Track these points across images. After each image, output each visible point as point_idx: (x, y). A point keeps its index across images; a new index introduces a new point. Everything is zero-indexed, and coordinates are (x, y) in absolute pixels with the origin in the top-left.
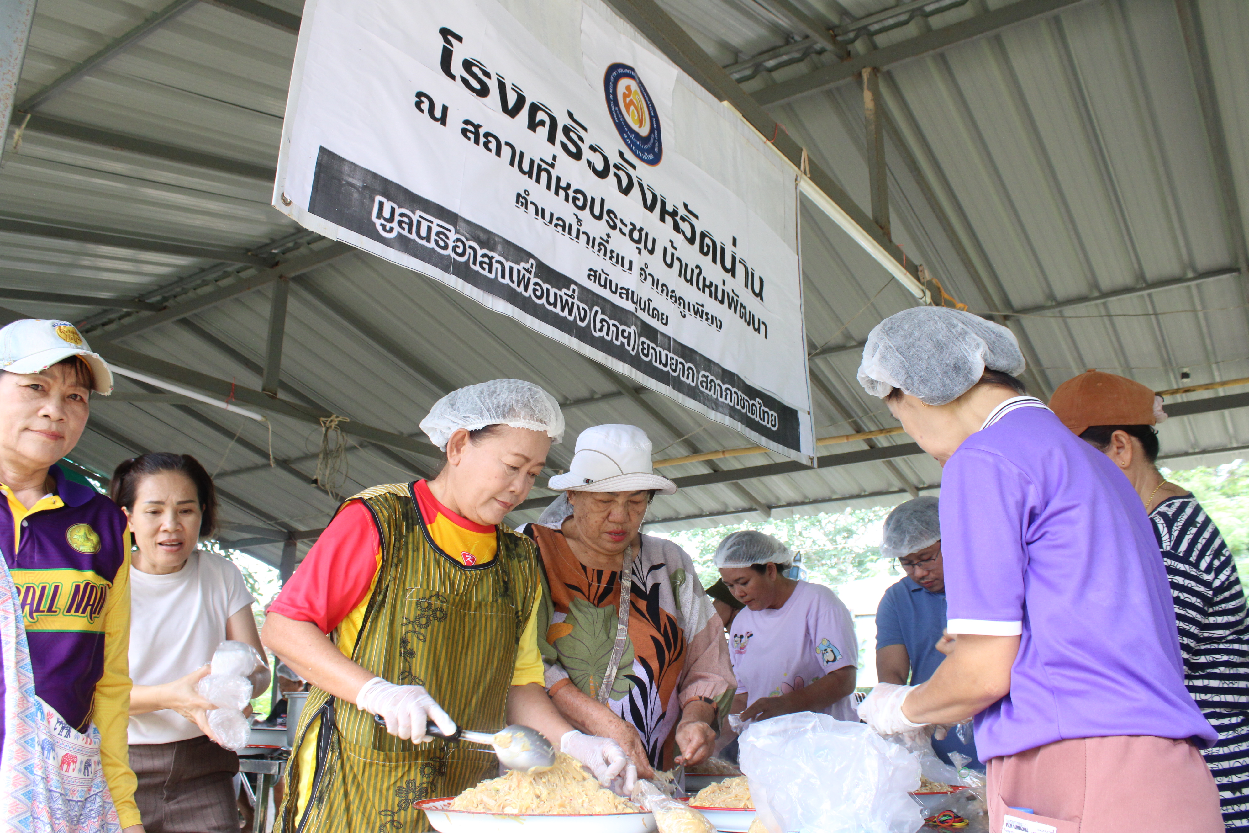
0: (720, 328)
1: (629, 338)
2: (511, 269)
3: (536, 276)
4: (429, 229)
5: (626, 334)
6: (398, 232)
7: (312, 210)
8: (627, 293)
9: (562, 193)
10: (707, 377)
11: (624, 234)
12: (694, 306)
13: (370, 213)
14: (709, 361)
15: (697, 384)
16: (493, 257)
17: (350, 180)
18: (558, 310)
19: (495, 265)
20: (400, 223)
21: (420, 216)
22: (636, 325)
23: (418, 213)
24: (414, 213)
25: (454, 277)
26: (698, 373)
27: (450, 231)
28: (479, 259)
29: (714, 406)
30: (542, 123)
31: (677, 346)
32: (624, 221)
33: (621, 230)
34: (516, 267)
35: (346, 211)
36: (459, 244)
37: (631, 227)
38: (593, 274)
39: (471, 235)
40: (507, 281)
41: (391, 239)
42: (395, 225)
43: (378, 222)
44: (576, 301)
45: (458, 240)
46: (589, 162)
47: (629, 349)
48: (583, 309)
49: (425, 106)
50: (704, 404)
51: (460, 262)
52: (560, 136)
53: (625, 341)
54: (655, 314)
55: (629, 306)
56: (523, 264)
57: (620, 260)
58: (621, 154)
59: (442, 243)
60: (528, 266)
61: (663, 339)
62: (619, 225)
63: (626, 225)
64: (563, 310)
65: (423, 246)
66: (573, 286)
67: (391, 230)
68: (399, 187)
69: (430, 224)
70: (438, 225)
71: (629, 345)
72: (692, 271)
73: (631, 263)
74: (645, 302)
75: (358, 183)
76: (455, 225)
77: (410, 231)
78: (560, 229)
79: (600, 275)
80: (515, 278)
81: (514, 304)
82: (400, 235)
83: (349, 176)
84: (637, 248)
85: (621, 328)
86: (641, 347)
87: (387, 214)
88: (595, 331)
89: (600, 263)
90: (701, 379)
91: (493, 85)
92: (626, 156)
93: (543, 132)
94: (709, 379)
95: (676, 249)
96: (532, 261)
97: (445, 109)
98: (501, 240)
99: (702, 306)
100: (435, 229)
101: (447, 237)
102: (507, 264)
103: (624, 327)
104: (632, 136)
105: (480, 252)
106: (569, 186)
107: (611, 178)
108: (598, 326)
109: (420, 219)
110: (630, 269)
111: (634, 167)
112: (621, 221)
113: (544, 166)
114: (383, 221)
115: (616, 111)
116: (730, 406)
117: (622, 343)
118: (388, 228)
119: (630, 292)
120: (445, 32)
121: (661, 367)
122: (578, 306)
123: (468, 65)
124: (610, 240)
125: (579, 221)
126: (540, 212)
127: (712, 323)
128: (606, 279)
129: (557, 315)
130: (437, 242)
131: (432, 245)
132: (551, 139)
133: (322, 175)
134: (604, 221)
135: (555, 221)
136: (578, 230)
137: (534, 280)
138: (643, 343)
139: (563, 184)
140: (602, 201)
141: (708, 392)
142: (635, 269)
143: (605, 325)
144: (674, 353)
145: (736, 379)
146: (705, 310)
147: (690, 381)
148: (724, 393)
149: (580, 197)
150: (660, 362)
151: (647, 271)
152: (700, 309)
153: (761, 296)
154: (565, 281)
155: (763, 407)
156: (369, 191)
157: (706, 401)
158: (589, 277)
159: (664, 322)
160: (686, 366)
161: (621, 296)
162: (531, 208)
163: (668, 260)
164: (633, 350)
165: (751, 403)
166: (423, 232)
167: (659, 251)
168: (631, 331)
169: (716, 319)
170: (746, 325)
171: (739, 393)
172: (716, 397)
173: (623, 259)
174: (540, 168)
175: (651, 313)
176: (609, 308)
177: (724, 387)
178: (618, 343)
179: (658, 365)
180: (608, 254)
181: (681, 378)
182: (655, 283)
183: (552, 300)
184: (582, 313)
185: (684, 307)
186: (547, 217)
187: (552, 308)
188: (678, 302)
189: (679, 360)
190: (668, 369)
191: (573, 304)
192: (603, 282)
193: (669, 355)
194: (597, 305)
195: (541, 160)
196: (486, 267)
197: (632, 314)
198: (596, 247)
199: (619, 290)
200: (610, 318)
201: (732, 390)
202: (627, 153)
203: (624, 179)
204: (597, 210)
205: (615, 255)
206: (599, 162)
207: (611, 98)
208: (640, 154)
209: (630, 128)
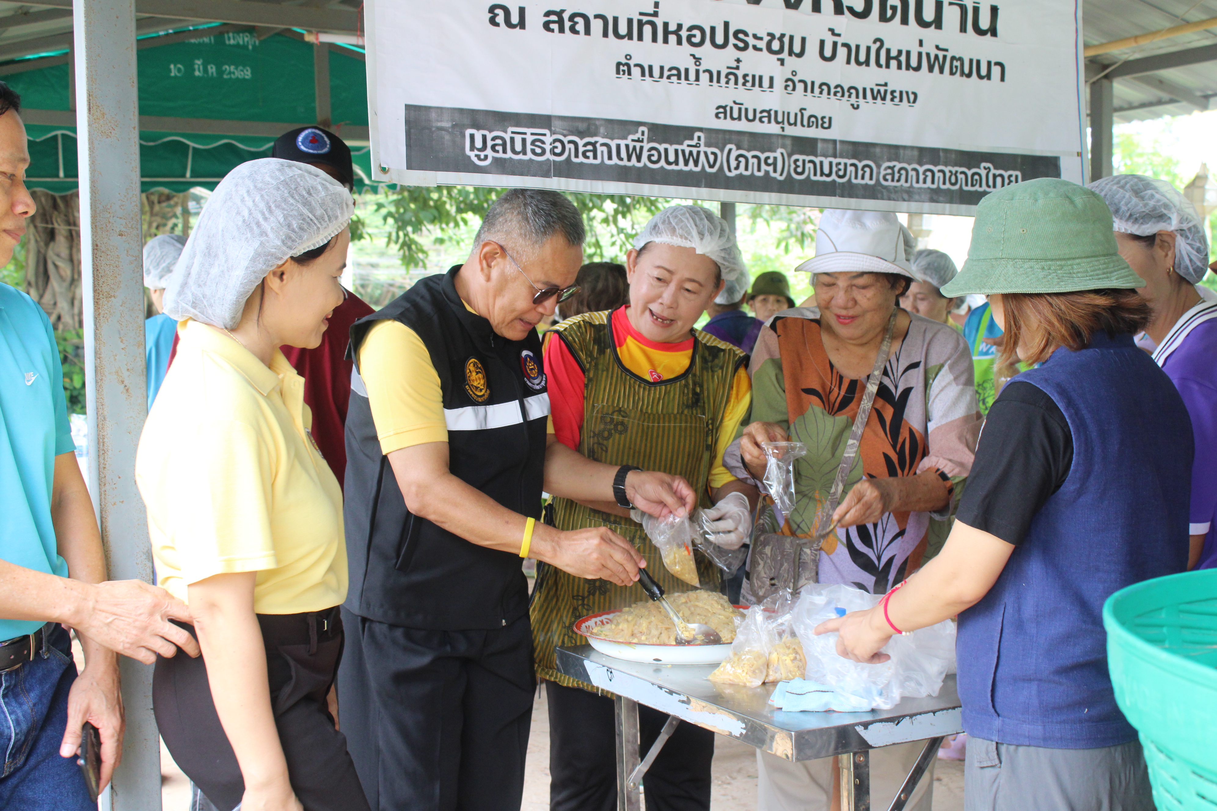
0: (914, 102)
1: (775, 164)
2: (618, 147)
3: (650, 140)
4: (524, 141)
5: (770, 161)
6: (493, 157)
7: (409, 167)
8: (769, 115)
9: (672, 38)
10: (892, 168)
11: (760, 50)
12: (872, 90)
13: (463, 148)
14: (897, 147)
15: (878, 180)
16: (596, 142)
17: (439, 124)
18: (681, 166)
19: (600, 149)
20: (493, 148)
21: (513, 133)
22: (783, 146)
23: (511, 129)
24: (506, 132)
25: (555, 179)
26: (879, 167)
27: (544, 135)
28: (581, 149)
29: (905, 196)
31: (846, 147)
32: (759, 35)
33: (755, 48)
34: (623, 143)
35: (441, 155)
36: (558, 144)
37: (769, 38)
38: (723, 111)
39: (569, 131)
40: (615, 160)
41: (487, 166)
42: (489, 152)
43: (472, 155)
44: (702, 149)
45: (555, 141)
47: (777, 176)
48: (713, 153)
49: (500, 19)
50: (889, 199)
51: (560, 162)
53: (770, 169)
54: (812, 121)
55: (773, 128)
56: (631, 137)
57: (757, 81)
59: (538, 151)
60: (638, 135)
61: (825, 145)
62: (751, 41)
63: (761, 39)
64: (686, 163)
65: (520, 161)
66: (697, 134)
67: (486, 157)
68: (487, 113)
69: (524, 136)
70: (532, 134)
71: (775, 171)
72: (868, 49)
73: (771, 79)
74: (796, 115)
75: (446, 124)
76: (549, 127)
77: (505, 151)
78: (674, 79)
79: (731, 108)
80: (624, 154)
81: (626, 180)
82: (495, 159)
83: (438, 121)
84: (778, 59)
85: (763, 156)
86: (793, 166)
87: (479, 144)
88: (730, 170)
89: (729, 96)
90: (883, 172)
94: (896, 169)
95: (839, 35)
96: (642, 129)
97: (522, 10)
98: (603, 122)
99: (886, 85)
100: (529, 139)
101: (543, 142)
102: (613, 144)
103: (767, 154)
105: (581, 143)
106: (680, 27)
108: (733, 164)
109: (513, 135)
110: (771, 86)
112: (755, 36)
113: (645, 19)
114: (476, 152)
116: (932, 190)
117: (767, 172)
118: (482, 157)
119: (772, 113)
121: (824, 178)
122: (706, 153)
124: (741, 64)
125: (697, 60)
126: (646, 71)
127: (901, 100)
128: (740, 109)
129: (681, 171)
130: (533, 152)
131: (530, 156)
133: (412, 131)
134: (730, 46)
135: (666, 73)
136: (697, 72)
137: (647, 147)
138: (796, 161)
139: (672, 27)
140: (726, 25)
141: (895, 184)
142: (779, 83)
143: (742, 160)
144: (842, 157)
145: (941, 154)
146: (890, 88)
147: (867, 180)
148: (921, 177)
149: (697, 32)
150: (822, 174)
151: (796, 79)
152: (882, 89)
153: (993, 30)
154: (687, 132)
155: (993, 171)
156: (458, 128)
157: (893, 196)
158: (717, 116)
159: (826, 125)
160: (860, 165)
161: (761, 121)
162: (636, 71)
163: (828, 53)
164: (781, 175)
165: (970, 173)
166: (518, 147)
167: (812, 48)
168: (778, 154)
169: (907, 93)
170: (964, 78)
171: (947, 169)
172: (908, 185)
173: (761, 78)
174: (641, 24)
175: (805, 123)
176: (745, 141)
177: (921, 170)
178: (761, 174)
179: (818, 178)
180: (741, 81)
181: (854, 181)
182: (808, 87)
183: (672, 158)
184: (711, 158)
185: (857, 97)
186: (656, 72)
187: (673, 167)
188: (847, 94)
189: (849, 162)
190: (834, 177)
191: (698, 153)
192: (735, 115)
193: (835, 161)
194: (730, 142)
195: (641, 14)
196: (590, 154)
197: (778, 136)
198: (723, 80)
199: (758, 115)
200: (749, 150)
201: (935, 169)
204: (719, 38)
205: (750, 78)
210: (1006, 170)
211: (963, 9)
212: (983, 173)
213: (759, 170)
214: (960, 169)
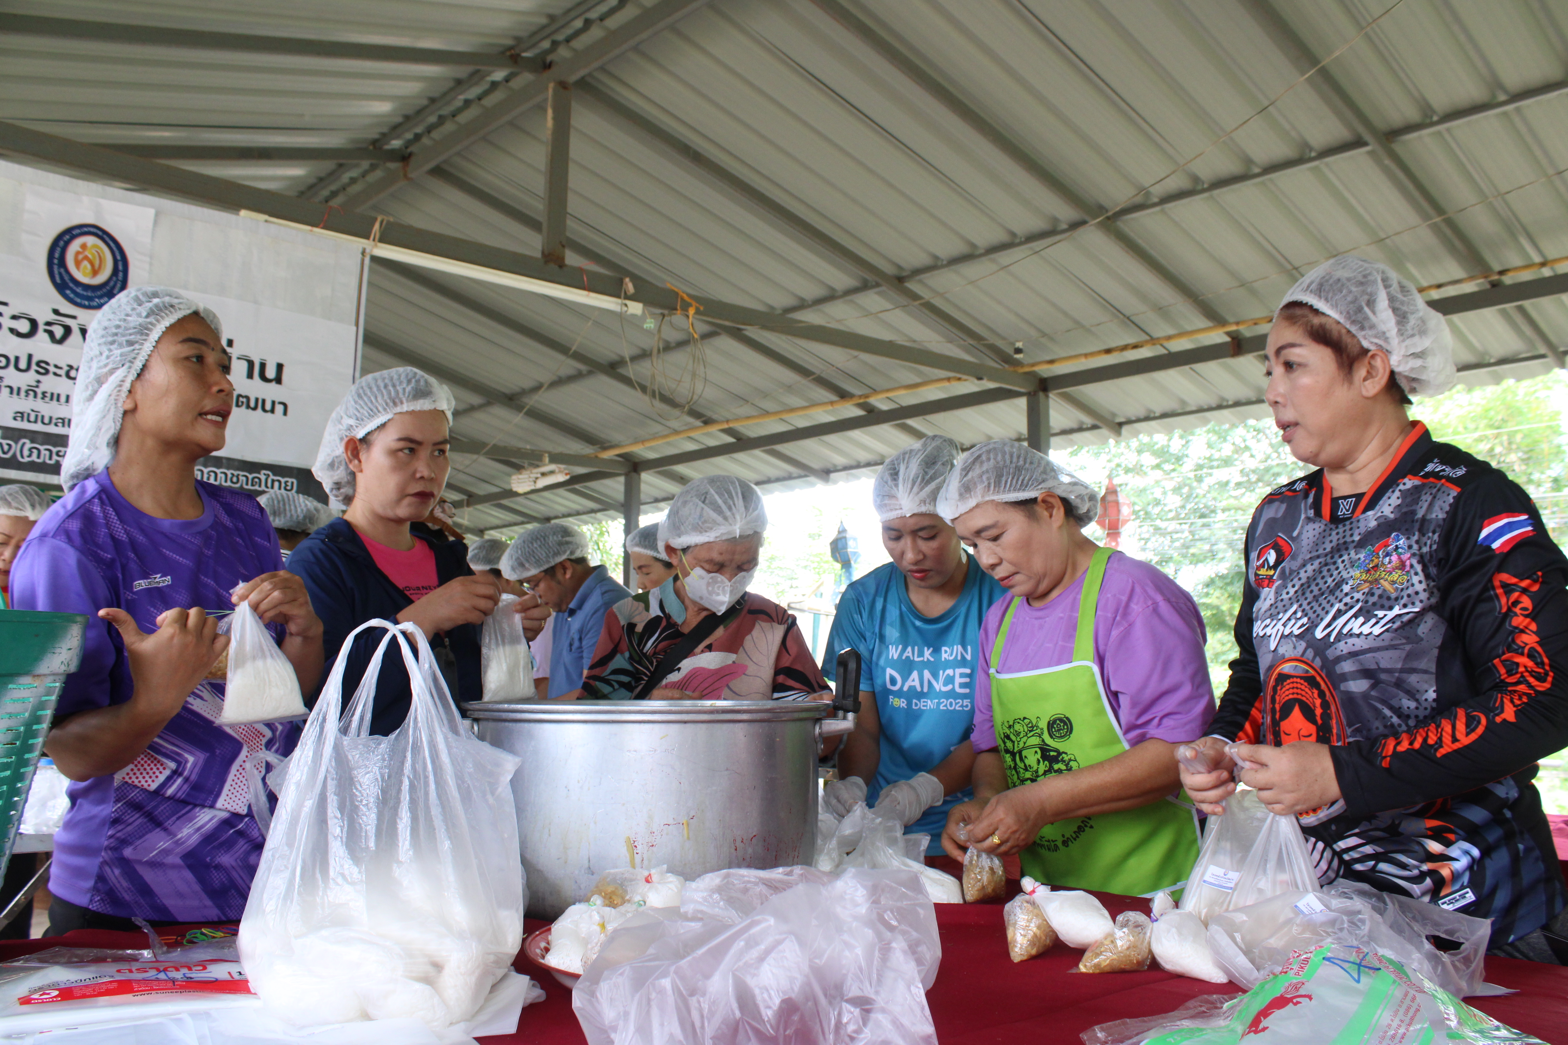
11: (60, 376)
32: (59, 365)
33: (55, 374)
37: (68, 368)
38: (20, 415)
46: (12, 330)
48: (8, 444)
57: (54, 397)
58: (56, 312)
62: (52, 369)
63: (61, 368)
79: (29, 415)
85: (54, 450)
88: (22, 457)
89: (26, 404)
92: (62, 311)
104: (79, 290)
107: (41, 336)
108: (26, 453)
111: (74, 317)
112: (56, 366)
115: (60, 274)
124: (40, 384)
128: (37, 416)
134: (32, 371)
140: (30, 357)
143: (35, 451)
145: (224, 461)
149: (3, 359)
153: (278, 380)
155: (272, 477)
158: (15, 419)
165: (250, 477)
170: (250, 411)
171: (229, 472)
173: (59, 395)
176: (40, 438)
178: (52, 462)
180: (40, 395)
184: (6, 448)
192: (32, 419)
194: (25, 437)
198: (23, 394)
199: (54, 421)
200: (42, 444)
201: (218, 471)
202: (66, 308)
203: (59, 332)
204: (23, 365)
205: (48, 395)
206: (23, 326)
207: (56, 261)
208: (87, 303)
209: (77, 283)
210: (283, 477)
211: (251, 364)
212: (263, 478)
213: (50, 458)
214: (241, 473)
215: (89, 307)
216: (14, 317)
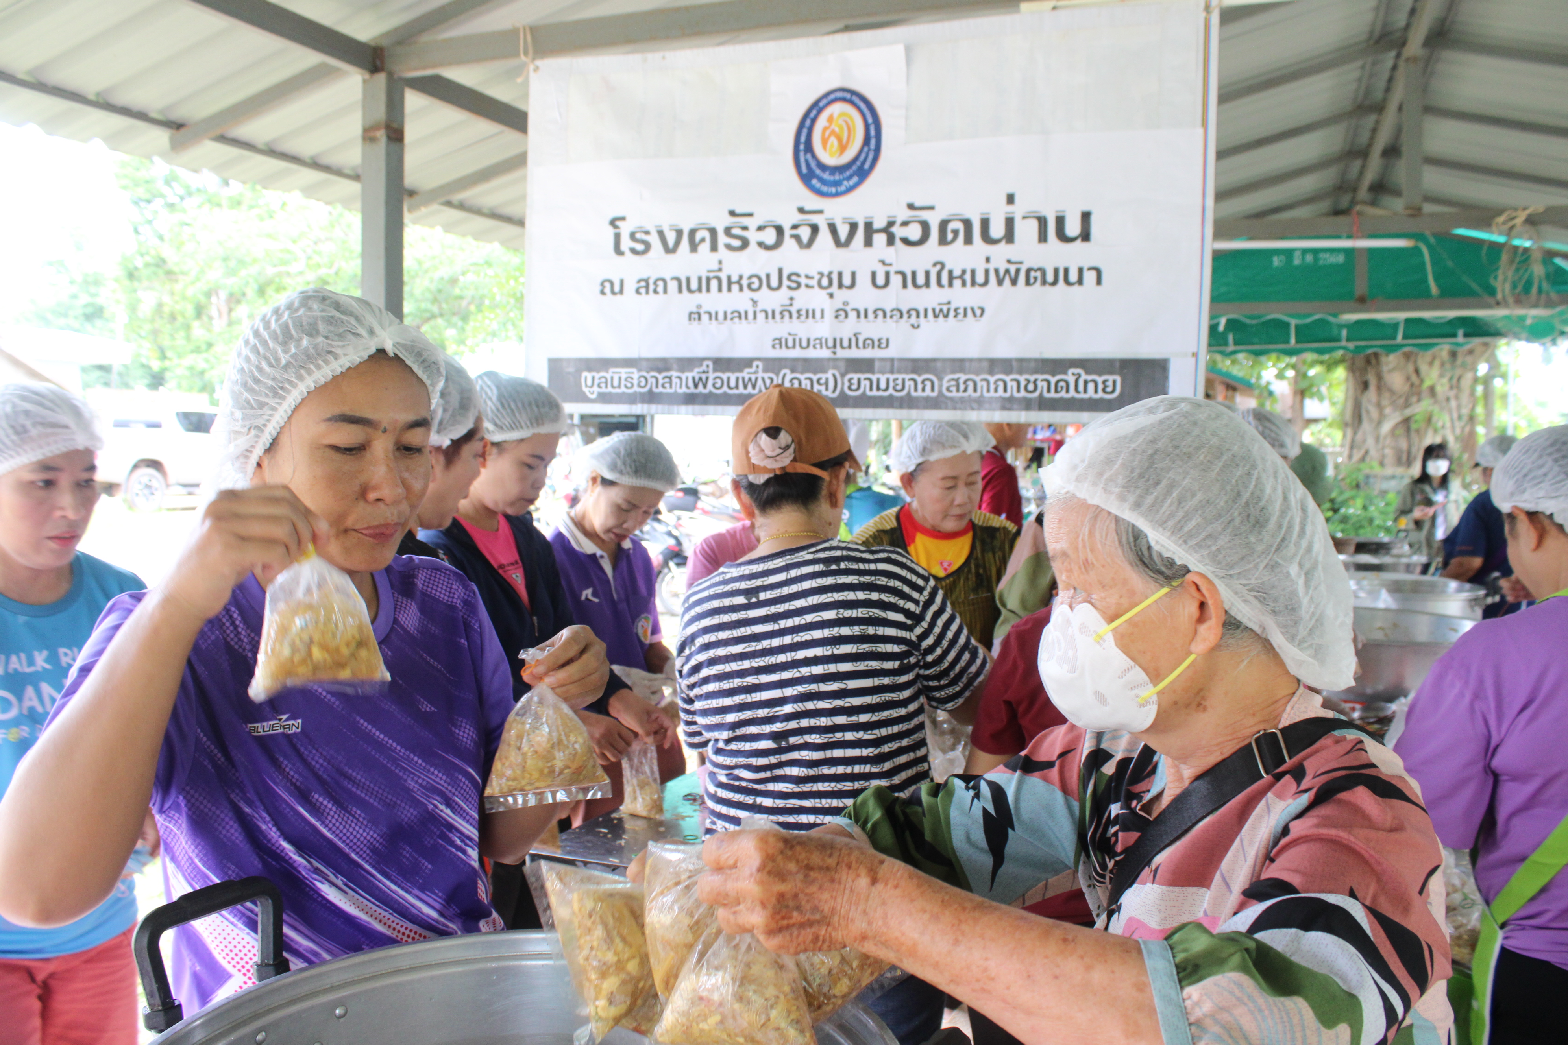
0: (980, 316)
1: (826, 384)
2: (687, 378)
3: (715, 370)
4: (620, 378)
5: (823, 381)
6: (599, 392)
8: (821, 342)
9: (735, 287)
10: (957, 380)
11: (812, 287)
13: (582, 387)
14: (962, 361)
15: (940, 392)
16: (671, 376)
17: (568, 371)
18: (741, 390)
19: (674, 381)
20: (599, 386)
21: (612, 373)
22: (835, 368)
23: (610, 371)
24: (607, 373)
25: (640, 405)
26: (940, 379)
27: (633, 373)
28: (661, 382)
29: (972, 406)
30: (703, 240)
31: (904, 364)
32: (809, 275)
33: (807, 286)
34: (692, 375)
36: (643, 379)
37: (819, 276)
38: (779, 342)
39: (650, 369)
40: (685, 389)
41: (595, 399)
42: (596, 388)
43: (587, 391)
44: (761, 374)
45: (641, 377)
46: (760, 244)
48: (769, 377)
49: (608, 289)
50: (952, 410)
51: (644, 392)
52: (722, 239)
53: (823, 388)
54: (868, 343)
55: (825, 353)
56: (698, 370)
57: (810, 314)
58: (801, 210)
59: (629, 385)
60: (704, 368)
61: (882, 364)
62: (803, 281)
63: (812, 278)
64: (745, 387)
65: (616, 393)
66: (755, 364)
67: (594, 392)
68: (596, 360)
69: (619, 375)
70: (625, 373)
71: (827, 389)
72: (927, 272)
73: (822, 311)
74: (850, 340)
75: (571, 370)
76: (636, 367)
77: (606, 387)
78: (736, 320)
79: (786, 340)
80: (690, 384)
81: (695, 404)
83: (567, 368)
84: (828, 293)
85: (815, 378)
86: (847, 384)
87: (590, 383)
89: (783, 328)
90: (945, 384)
91: (654, 239)
92: (808, 207)
93: (705, 247)
94: (961, 381)
95: (890, 265)
96: (705, 363)
97: (622, 282)
98: (675, 360)
99: (949, 303)
100: (623, 376)
101: (633, 379)
102: (684, 377)
103: (820, 375)
104: (826, 175)
105: (660, 377)
106: (741, 277)
107: (789, 243)
109: (612, 375)
110: (822, 317)
111: (820, 212)
112: (807, 277)
113: (711, 275)
114: (589, 389)
115: (807, 158)
116: (1004, 399)
118: (592, 392)
119: (824, 340)
120: (613, 223)
121: (881, 393)
122: (763, 379)
123: (632, 236)
124: (794, 302)
125: (755, 302)
126: (713, 316)
127: (966, 316)
128: (794, 340)
129: (742, 394)
130: (626, 386)
131: (623, 389)
132: (714, 248)
133: (552, 376)
134: (784, 288)
135: (729, 316)
136: (755, 313)
137: (712, 375)
138: (850, 379)
139: (735, 278)
140: (780, 271)
141: (961, 394)
142: (829, 314)
144: (899, 372)
145: (1014, 364)
146: (953, 306)
147: (928, 392)
148: (992, 387)
149: (755, 280)
150: (878, 389)
151: (848, 308)
152: (945, 308)
153: (1085, 236)
154: (747, 363)
155: (1084, 377)
156: (579, 372)
157: (959, 405)
158: (774, 347)
159: (884, 345)
160: (919, 379)
161: (814, 347)
162: (705, 317)
163: (881, 281)
164: (834, 391)
165: (1053, 380)
166: (616, 383)
167: (864, 280)
168: (829, 375)
169: (972, 309)
170: (1047, 287)
171: (1022, 379)
172: (978, 394)
173: (814, 311)
174: (708, 280)
175: (861, 344)
176: (799, 365)
177: (992, 379)
179: (875, 393)
180: (795, 315)
181: (913, 394)
182: (862, 314)
183: (733, 384)
184: (768, 382)
185: (918, 316)
186: (721, 316)
187: (735, 391)
188: (905, 316)
189: (907, 377)
190: (891, 391)
191: (756, 379)
192: (790, 344)
193: (892, 377)
194: (785, 367)
195: (709, 271)
196: (667, 385)
197: (829, 360)
198: (778, 316)
199: (812, 343)
200: (802, 373)
201: (1008, 378)
202: (812, 201)
203: (805, 233)
204: (774, 283)
205: (803, 313)
206: (770, 236)
207: (802, 147)
208: (833, 190)
209: (823, 167)
210: (1100, 374)
211: (1043, 221)
212: (1071, 380)
214: (1040, 377)
215: (837, 195)
216: (760, 228)
